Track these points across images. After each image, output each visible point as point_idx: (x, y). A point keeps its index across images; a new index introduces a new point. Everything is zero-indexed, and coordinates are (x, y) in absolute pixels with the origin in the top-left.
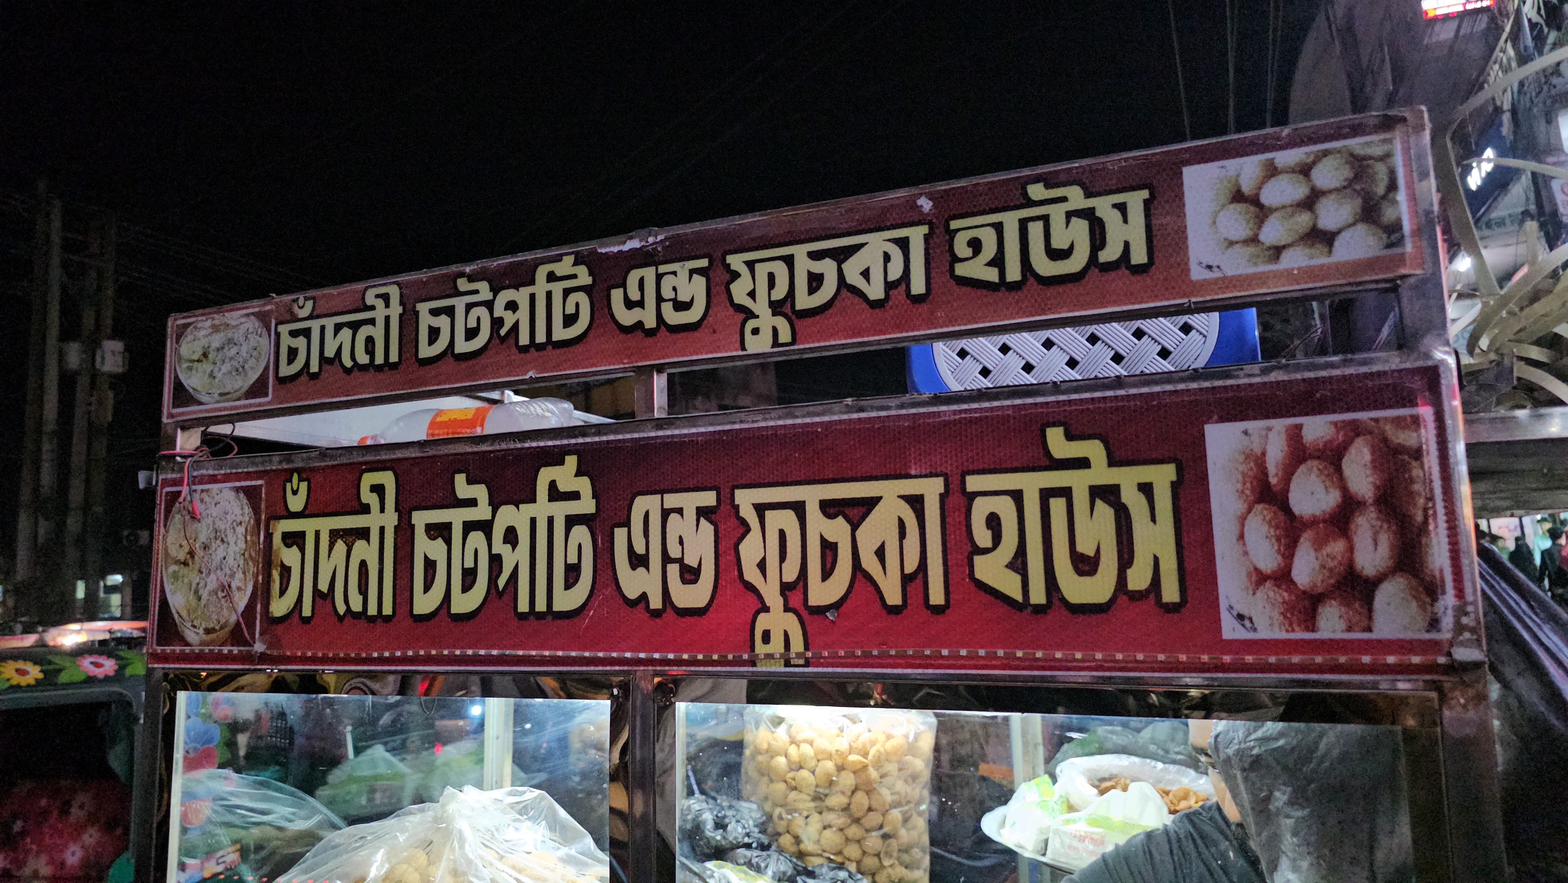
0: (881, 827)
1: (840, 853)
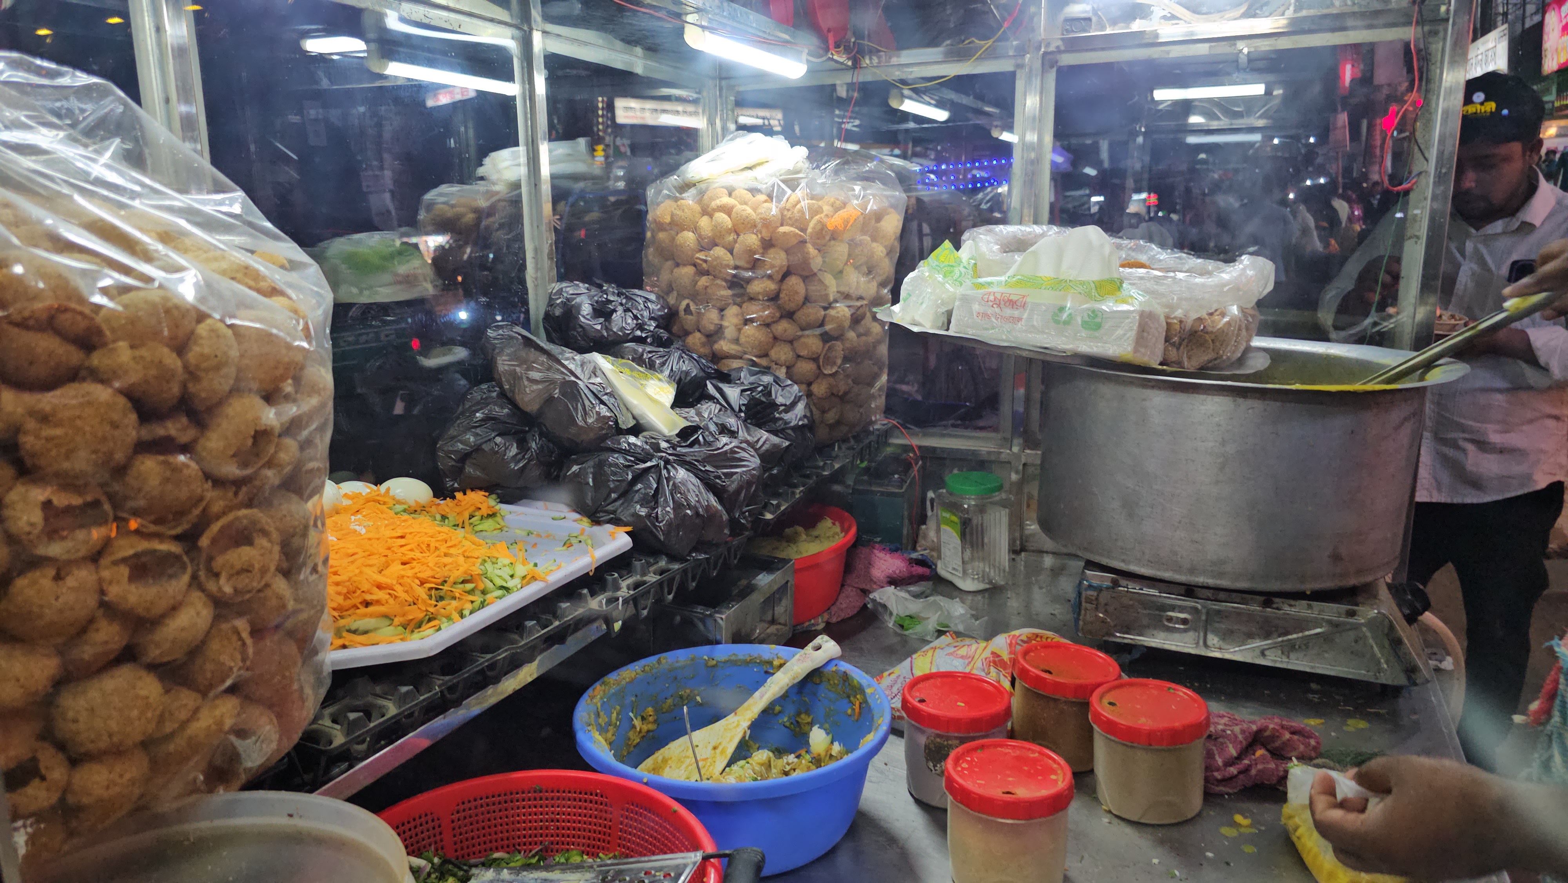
0: (822, 324)
1: (766, 355)
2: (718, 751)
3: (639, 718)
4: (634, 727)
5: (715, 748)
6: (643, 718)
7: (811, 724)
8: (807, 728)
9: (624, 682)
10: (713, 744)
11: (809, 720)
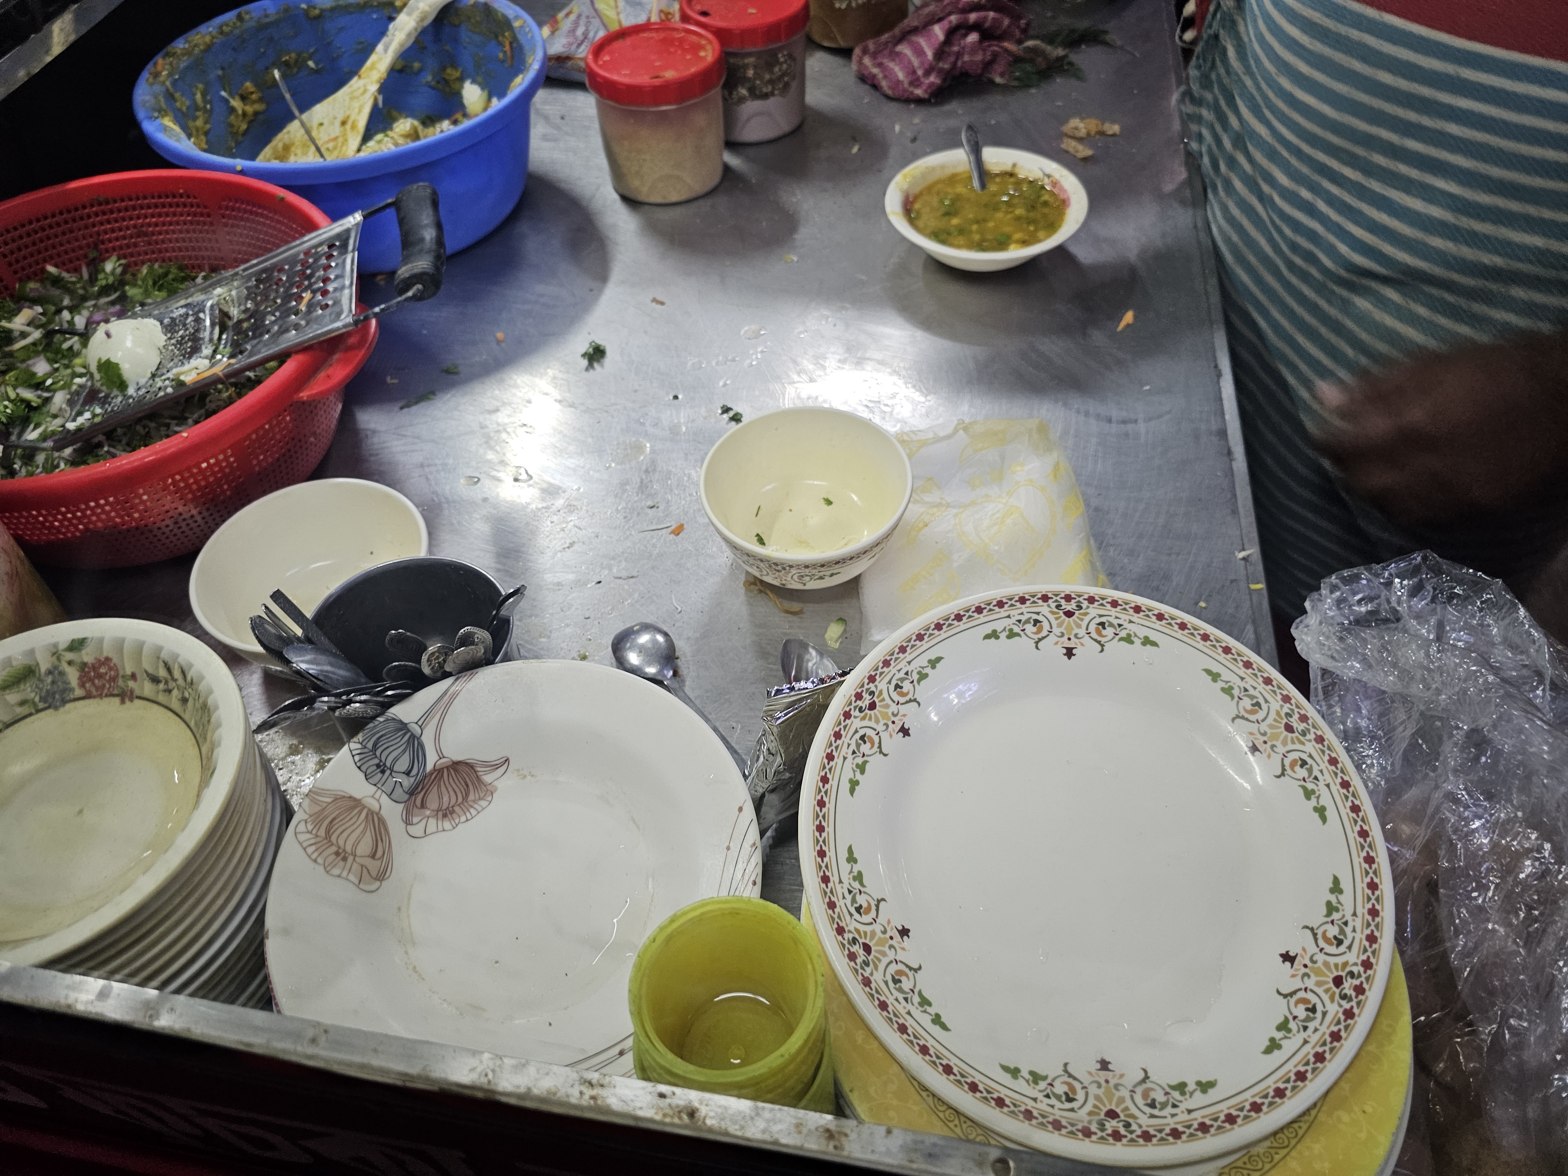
2: (348, 126)
3: (237, 97)
4: (233, 110)
5: (344, 123)
6: (244, 98)
7: (461, 80)
8: (456, 86)
9: (197, 51)
10: (340, 118)
11: (457, 74)
